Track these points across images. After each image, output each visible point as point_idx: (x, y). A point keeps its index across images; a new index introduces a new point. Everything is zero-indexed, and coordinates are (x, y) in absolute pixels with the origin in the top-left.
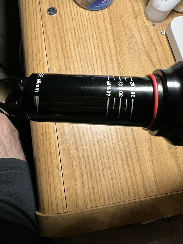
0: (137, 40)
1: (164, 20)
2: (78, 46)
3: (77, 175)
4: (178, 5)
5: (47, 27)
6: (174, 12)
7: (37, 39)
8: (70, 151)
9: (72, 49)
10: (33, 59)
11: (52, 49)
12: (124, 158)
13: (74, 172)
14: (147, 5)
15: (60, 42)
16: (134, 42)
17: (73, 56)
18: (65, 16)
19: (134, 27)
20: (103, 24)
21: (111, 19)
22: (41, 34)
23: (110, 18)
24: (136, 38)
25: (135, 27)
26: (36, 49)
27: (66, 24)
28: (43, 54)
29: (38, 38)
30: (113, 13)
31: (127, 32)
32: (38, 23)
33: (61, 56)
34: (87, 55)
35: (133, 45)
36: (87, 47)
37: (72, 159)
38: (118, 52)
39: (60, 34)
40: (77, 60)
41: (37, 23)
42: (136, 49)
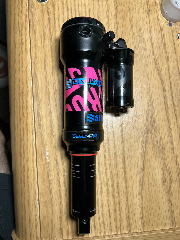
0: (145, 44)
5: (34, 18)
7: (20, 34)
8: (50, 176)
11: (38, 48)
13: (52, 200)
15: (50, 40)
16: (141, 46)
18: (58, 4)
19: (144, 25)
20: (106, 19)
21: (116, 13)
22: (26, 29)
23: (115, 11)
24: (145, 41)
25: (146, 26)
26: (19, 47)
27: (59, 16)
28: (27, 55)
29: (22, 32)
30: (120, 4)
31: (135, 32)
37: (51, 186)
39: (50, 29)
41: (23, 12)
42: (143, 56)
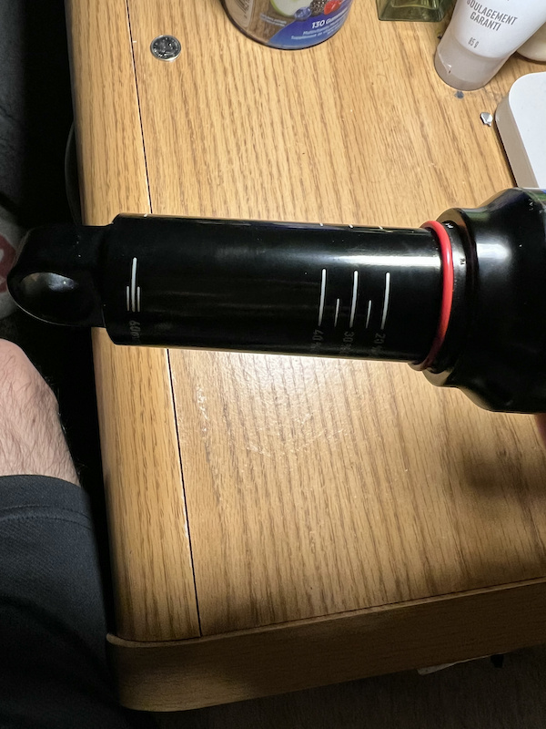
0: (410, 139)
1: (490, 82)
2: (239, 150)
3: (231, 529)
4: (531, 41)
5: (150, 92)
6: (518, 60)
7: (119, 126)
8: (211, 457)
9: (223, 159)
10: (108, 186)
11: (162, 156)
12: (369, 480)
13: (222, 518)
14: (440, 38)
15: (189, 139)
16: (401, 144)
17: (225, 179)
18: (202, 62)
19: (402, 98)
20: (314, 89)
21: (336, 75)
22: (133, 114)
23: (332, 73)
24: (407, 131)
25: (406, 100)
26: (118, 155)
27: (206, 86)
28: (138, 171)
29: (123, 123)
30: (343, 59)
31: (384, 114)
32: (126, 82)
33: (189, 180)
34: (265, 177)
35: (399, 154)
36: (267, 156)
37: (218, 482)
38: (355, 171)
39: (187, 114)
40: (237, 193)
41: (122, 81)
42: (409, 164)
